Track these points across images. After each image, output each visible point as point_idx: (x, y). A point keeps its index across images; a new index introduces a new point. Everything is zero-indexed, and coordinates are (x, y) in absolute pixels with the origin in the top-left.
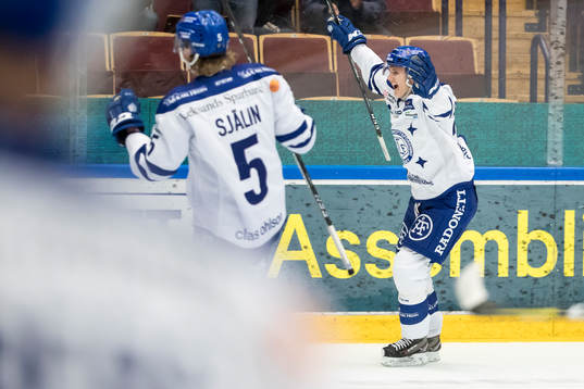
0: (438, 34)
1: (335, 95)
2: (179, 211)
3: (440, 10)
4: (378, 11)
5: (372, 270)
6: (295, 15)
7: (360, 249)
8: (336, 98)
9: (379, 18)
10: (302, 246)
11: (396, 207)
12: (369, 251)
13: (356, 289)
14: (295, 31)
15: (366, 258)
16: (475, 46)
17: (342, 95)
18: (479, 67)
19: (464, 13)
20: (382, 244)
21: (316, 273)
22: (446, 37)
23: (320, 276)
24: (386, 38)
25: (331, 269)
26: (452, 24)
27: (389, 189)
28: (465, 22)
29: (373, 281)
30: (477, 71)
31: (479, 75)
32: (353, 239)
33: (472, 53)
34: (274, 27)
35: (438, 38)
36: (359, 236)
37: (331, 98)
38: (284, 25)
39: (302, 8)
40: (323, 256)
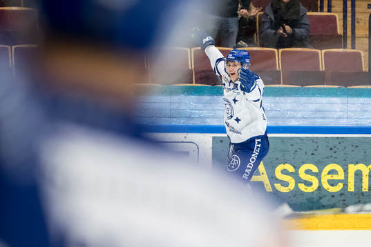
0: (341, 48)
1: (280, 83)
2: (189, 152)
3: (342, 34)
4: (305, 34)
5: (302, 187)
6: (256, 37)
7: (295, 175)
8: (281, 86)
9: (306, 38)
10: (261, 173)
11: (316, 150)
12: (300, 176)
13: (293, 198)
14: (256, 46)
15: (298, 180)
16: (362, 55)
17: (284, 84)
18: (365, 67)
19: (357, 35)
20: (308, 172)
21: (269, 188)
22: (345, 50)
23: (272, 190)
24: (310, 50)
25: (278, 186)
26: (349, 41)
27: (312, 139)
28: (357, 41)
29: (302, 194)
30: (364, 70)
31: (365, 72)
32: (291, 169)
33: (361, 59)
34: (244, 43)
35: (341, 50)
36: (294, 167)
37: (278, 86)
38: (250, 43)
39: (261, 32)
40: (273, 179)
